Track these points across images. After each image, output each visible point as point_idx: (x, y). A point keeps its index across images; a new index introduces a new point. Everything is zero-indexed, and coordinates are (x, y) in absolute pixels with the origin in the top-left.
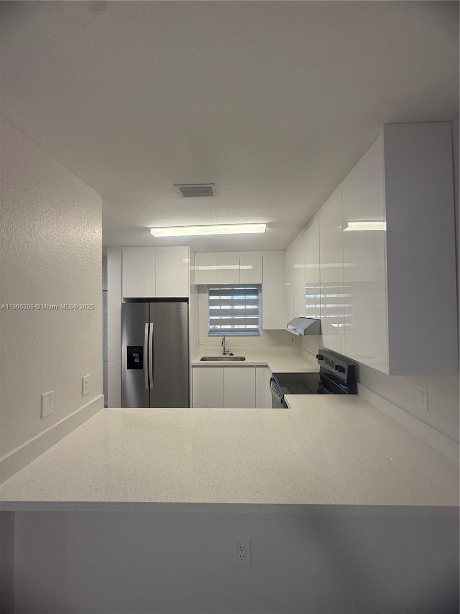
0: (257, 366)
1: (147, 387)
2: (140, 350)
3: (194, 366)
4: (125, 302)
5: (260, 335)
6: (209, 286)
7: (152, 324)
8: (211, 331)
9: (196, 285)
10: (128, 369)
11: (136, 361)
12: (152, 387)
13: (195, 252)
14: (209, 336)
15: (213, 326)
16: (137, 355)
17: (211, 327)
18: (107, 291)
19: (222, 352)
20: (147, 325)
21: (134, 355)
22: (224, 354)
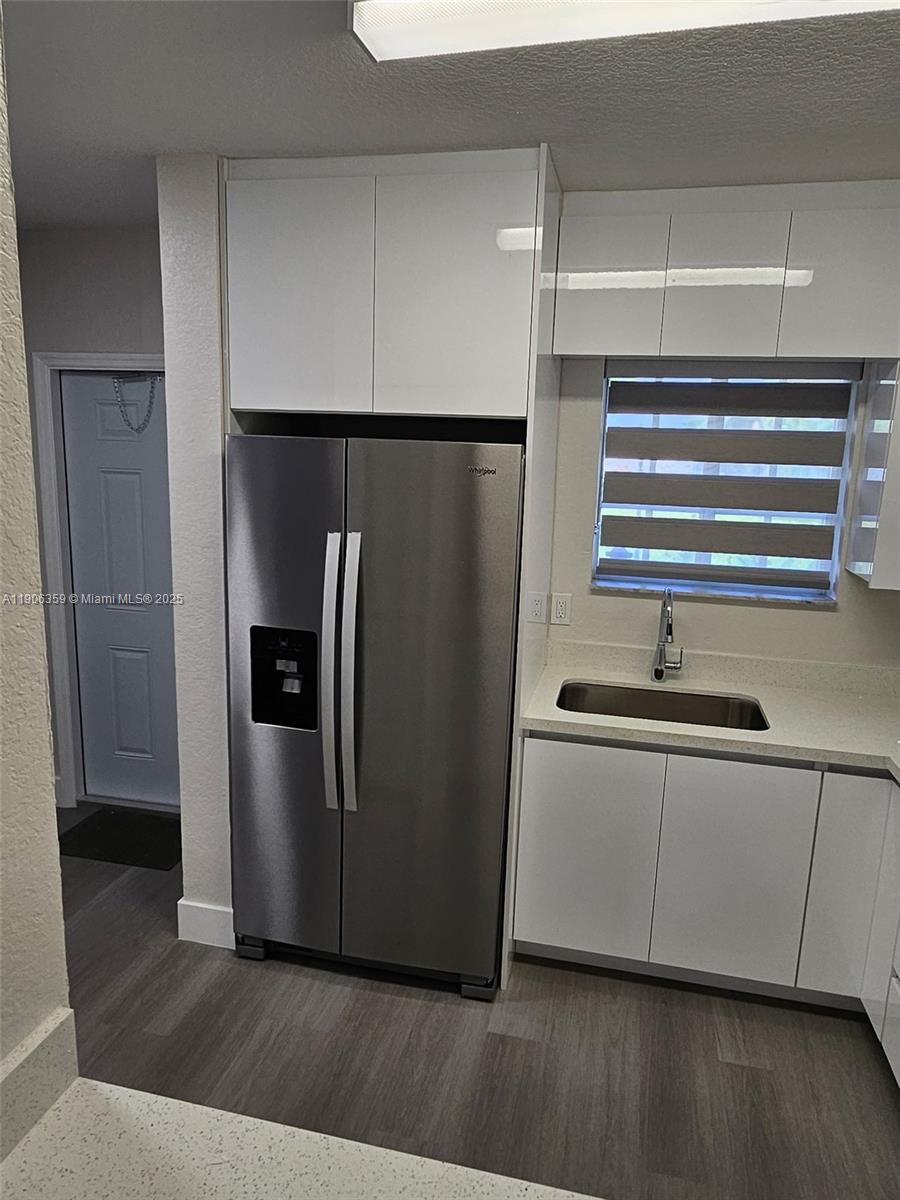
0: (834, 768)
1: (332, 802)
2: (304, 646)
3: (533, 734)
4: (239, 432)
5: (832, 608)
6: (611, 364)
7: (354, 540)
8: (605, 570)
9: (555, 357)
10: (256, 719)
11: (287, 689)
12: (351, 804)
13: (563, 192)
14: (595, 591)
15: (610, 549)
16: (293, 667)
17: (604, 552)
18: (162, 374)
19: (648, 666)
20: (333, 540)
21: (280, 665)
22: (659, 675)
